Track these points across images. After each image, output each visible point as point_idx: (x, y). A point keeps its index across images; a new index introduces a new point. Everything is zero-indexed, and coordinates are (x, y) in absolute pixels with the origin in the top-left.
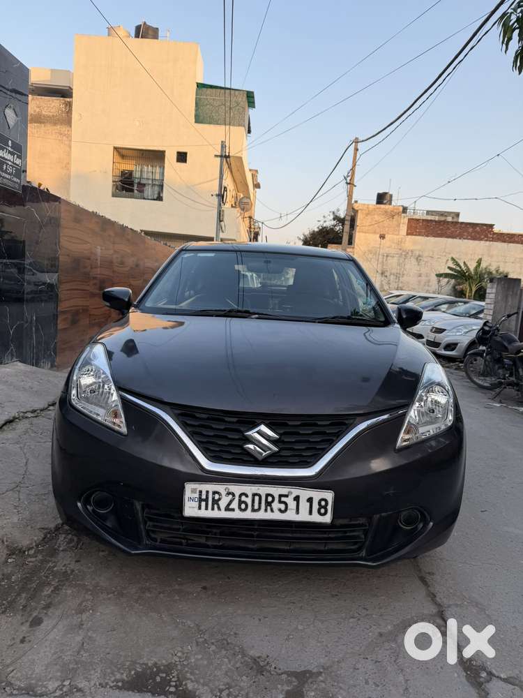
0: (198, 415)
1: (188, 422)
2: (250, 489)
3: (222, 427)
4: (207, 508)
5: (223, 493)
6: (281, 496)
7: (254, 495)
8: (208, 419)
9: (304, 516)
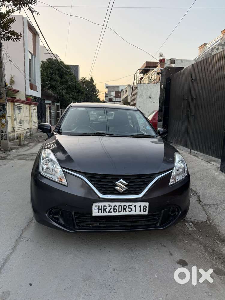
0: (96, 177)
1: (92, 180)
2: (118, 204)
3: (106, 181)
4: (101, 212)
5: (108, 206)
6: (129, 206)
7: (119, 206)
8: (100, 178)
9: (138, 213)
